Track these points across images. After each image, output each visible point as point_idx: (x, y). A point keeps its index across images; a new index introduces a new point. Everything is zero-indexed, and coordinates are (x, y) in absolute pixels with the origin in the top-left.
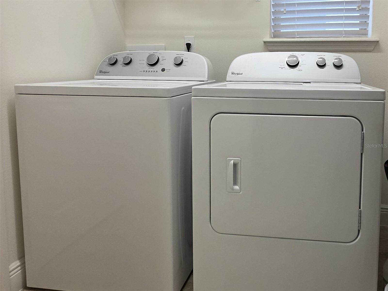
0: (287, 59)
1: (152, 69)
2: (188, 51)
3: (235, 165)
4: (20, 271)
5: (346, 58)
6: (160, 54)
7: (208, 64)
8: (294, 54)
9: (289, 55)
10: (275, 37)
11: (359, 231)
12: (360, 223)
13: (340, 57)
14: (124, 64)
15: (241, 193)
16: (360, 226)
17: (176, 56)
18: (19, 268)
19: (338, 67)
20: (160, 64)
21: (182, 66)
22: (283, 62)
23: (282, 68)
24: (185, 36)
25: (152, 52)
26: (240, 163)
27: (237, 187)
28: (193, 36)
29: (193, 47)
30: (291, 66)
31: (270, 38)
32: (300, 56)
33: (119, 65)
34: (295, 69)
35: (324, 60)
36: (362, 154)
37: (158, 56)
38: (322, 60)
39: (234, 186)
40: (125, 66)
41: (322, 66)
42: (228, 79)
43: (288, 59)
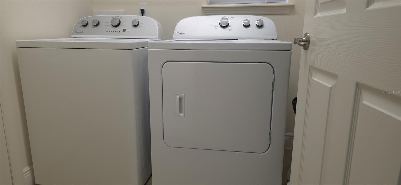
0: (219, 21)
1: (116, 30)
2: (143, 15)
3: (180, 99)
4: (30, 173)
5: (266, 20)
6: (121, 17)
7: (158, 25)
8: (226, 17)
9: (221, 18)
10: (211, 3)
11: (269, 145)
12: (270, 140)
13: (261, 19)
14: (94, 26)
15: (185, 118)
16: (270, 142)
17: (133, 19)
18: (29, 172)
19: (260, 26)
20: (122, 26)
21: (138, 27)
22: (216, 23)
23: (216, 28)
24: (140, 4)
25: (114, 16)
26: (184, 97)
27: (182, 115)
28: (146, 4)
29: (146, 12)
30: (223, 27)
31: (207, 4)
32: (230, 18)
33: (90, 26)
34: (226, 29)
35: (249, 21)
36: (273, 90)
37: (120, 20)
38: (247, 21)
39: (180, 114)
40: (95, 28)
41: (247, 26)
42: (174, 37)
43: (221, 21)
